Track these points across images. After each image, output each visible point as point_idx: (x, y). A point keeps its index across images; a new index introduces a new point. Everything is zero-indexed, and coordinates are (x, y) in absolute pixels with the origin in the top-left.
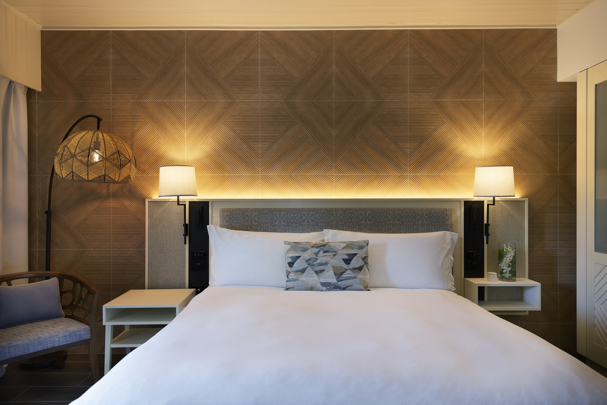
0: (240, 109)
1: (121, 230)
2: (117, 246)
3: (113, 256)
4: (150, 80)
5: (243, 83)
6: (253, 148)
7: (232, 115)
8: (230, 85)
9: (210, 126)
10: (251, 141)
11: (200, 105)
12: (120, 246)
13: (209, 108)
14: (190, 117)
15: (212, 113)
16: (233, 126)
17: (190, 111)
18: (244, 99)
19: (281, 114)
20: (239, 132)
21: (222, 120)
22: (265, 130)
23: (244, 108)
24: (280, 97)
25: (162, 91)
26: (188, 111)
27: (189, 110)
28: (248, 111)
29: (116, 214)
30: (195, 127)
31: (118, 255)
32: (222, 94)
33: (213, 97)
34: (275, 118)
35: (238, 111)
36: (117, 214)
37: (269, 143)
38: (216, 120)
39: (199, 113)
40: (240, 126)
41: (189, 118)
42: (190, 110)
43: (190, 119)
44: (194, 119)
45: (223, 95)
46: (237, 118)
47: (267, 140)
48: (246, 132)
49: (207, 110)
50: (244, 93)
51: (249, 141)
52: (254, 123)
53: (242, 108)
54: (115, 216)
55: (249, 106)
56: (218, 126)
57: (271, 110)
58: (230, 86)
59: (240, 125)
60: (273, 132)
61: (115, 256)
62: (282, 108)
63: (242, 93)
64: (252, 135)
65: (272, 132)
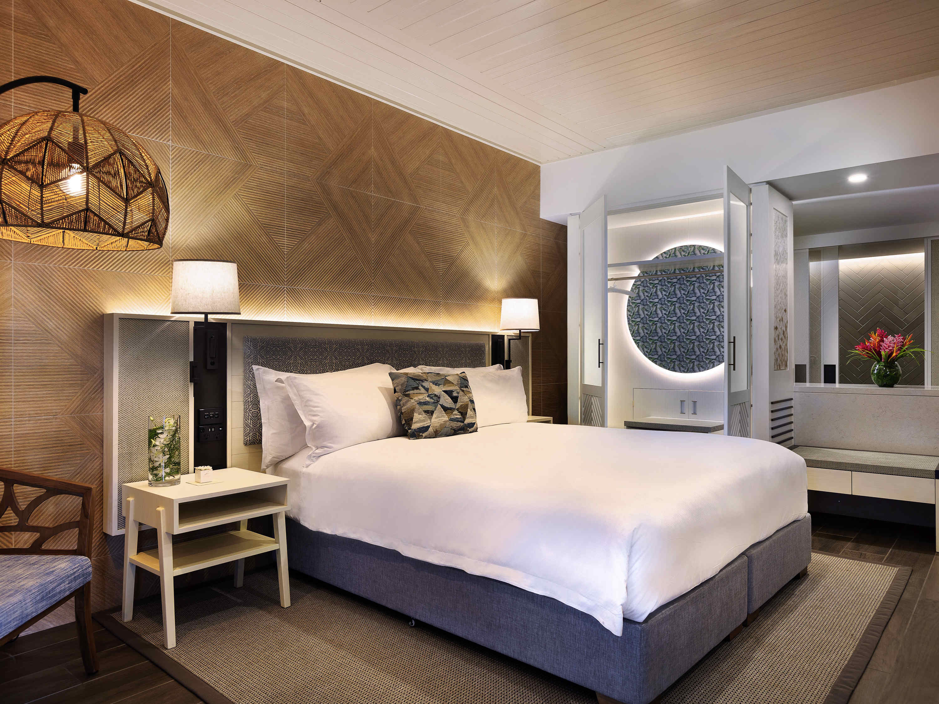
0: (258, 179)
1: (37, 379)
2: (27, 413)
3: (17, 433)
4: (102, 87)
5: (263, 138)
6: (276, 243)
7: (247, 186)
8: (244, 136)
9: (213, 198)
10: (273, 233)
11: (196, 157)
12: (33, 412)
13: (211, 165)
14: (179, 174)
15: (216, 176)
16: (248, 204)
17: (178, 164)
18: (264, 164)
19: (313, 198)
20: (258, 215)
21: (231, 190)
22: (293, 220)
23: (264, 178)
24: (311, 174)
25: (127, 114)
26: (175, 163)
27: (176, 161)
28: (269, 184)
29: (24, 345)
30: (187, 193)
31: (28, 430)
32: (231, 148)
33: (218, 148)
34: (305, 203)
35: (255, 180)
36: (26, 345)
37: (297, 239)
38: (222, 189)
39: (195, 170)
40: (259, 206)
41: (177, 176)
42: (179, 161)
43: (179, 178)
44: (186, 179)
45: (233, 150)
46: (254, 193)
47: (295, 234)
48: (267, 217)
49: (208, 168)
50: (263, 155)
51: (271, 232)
52: (278, 205)
53: (261, 177)
54: (22, 348)
55: (271, 177)
56: (226, 200)
57: (300, 191)
58: (243, 138)
59: (259, 203)
60: (303, 224)
61: (22, 432)
62: (314, 190)
63: (262, 155)
64: (275, 224)
65: (301, 224)
